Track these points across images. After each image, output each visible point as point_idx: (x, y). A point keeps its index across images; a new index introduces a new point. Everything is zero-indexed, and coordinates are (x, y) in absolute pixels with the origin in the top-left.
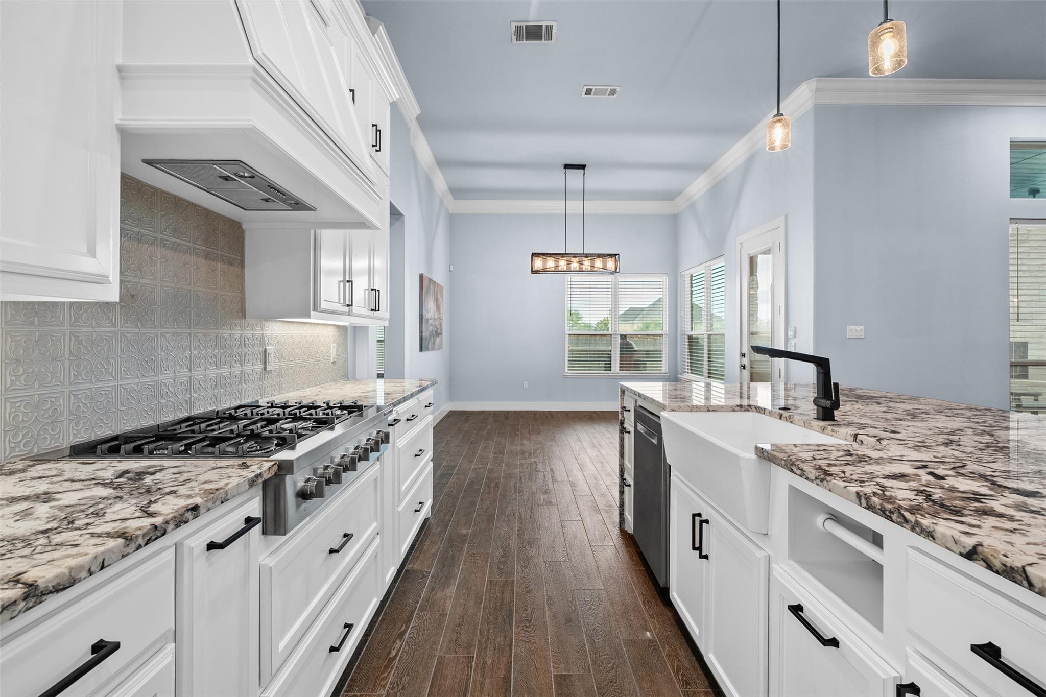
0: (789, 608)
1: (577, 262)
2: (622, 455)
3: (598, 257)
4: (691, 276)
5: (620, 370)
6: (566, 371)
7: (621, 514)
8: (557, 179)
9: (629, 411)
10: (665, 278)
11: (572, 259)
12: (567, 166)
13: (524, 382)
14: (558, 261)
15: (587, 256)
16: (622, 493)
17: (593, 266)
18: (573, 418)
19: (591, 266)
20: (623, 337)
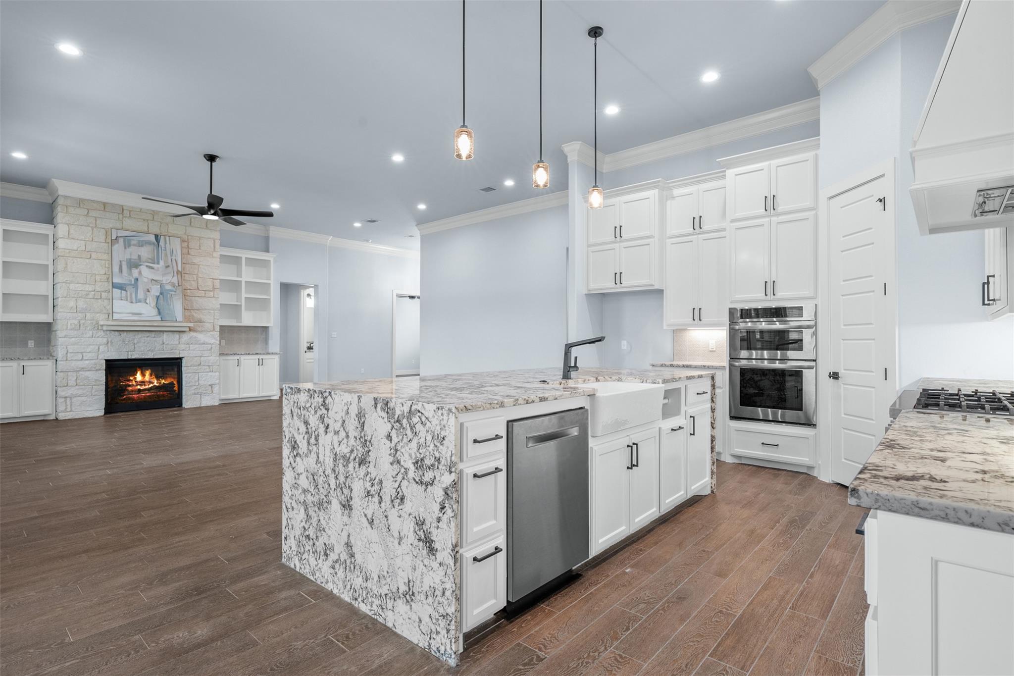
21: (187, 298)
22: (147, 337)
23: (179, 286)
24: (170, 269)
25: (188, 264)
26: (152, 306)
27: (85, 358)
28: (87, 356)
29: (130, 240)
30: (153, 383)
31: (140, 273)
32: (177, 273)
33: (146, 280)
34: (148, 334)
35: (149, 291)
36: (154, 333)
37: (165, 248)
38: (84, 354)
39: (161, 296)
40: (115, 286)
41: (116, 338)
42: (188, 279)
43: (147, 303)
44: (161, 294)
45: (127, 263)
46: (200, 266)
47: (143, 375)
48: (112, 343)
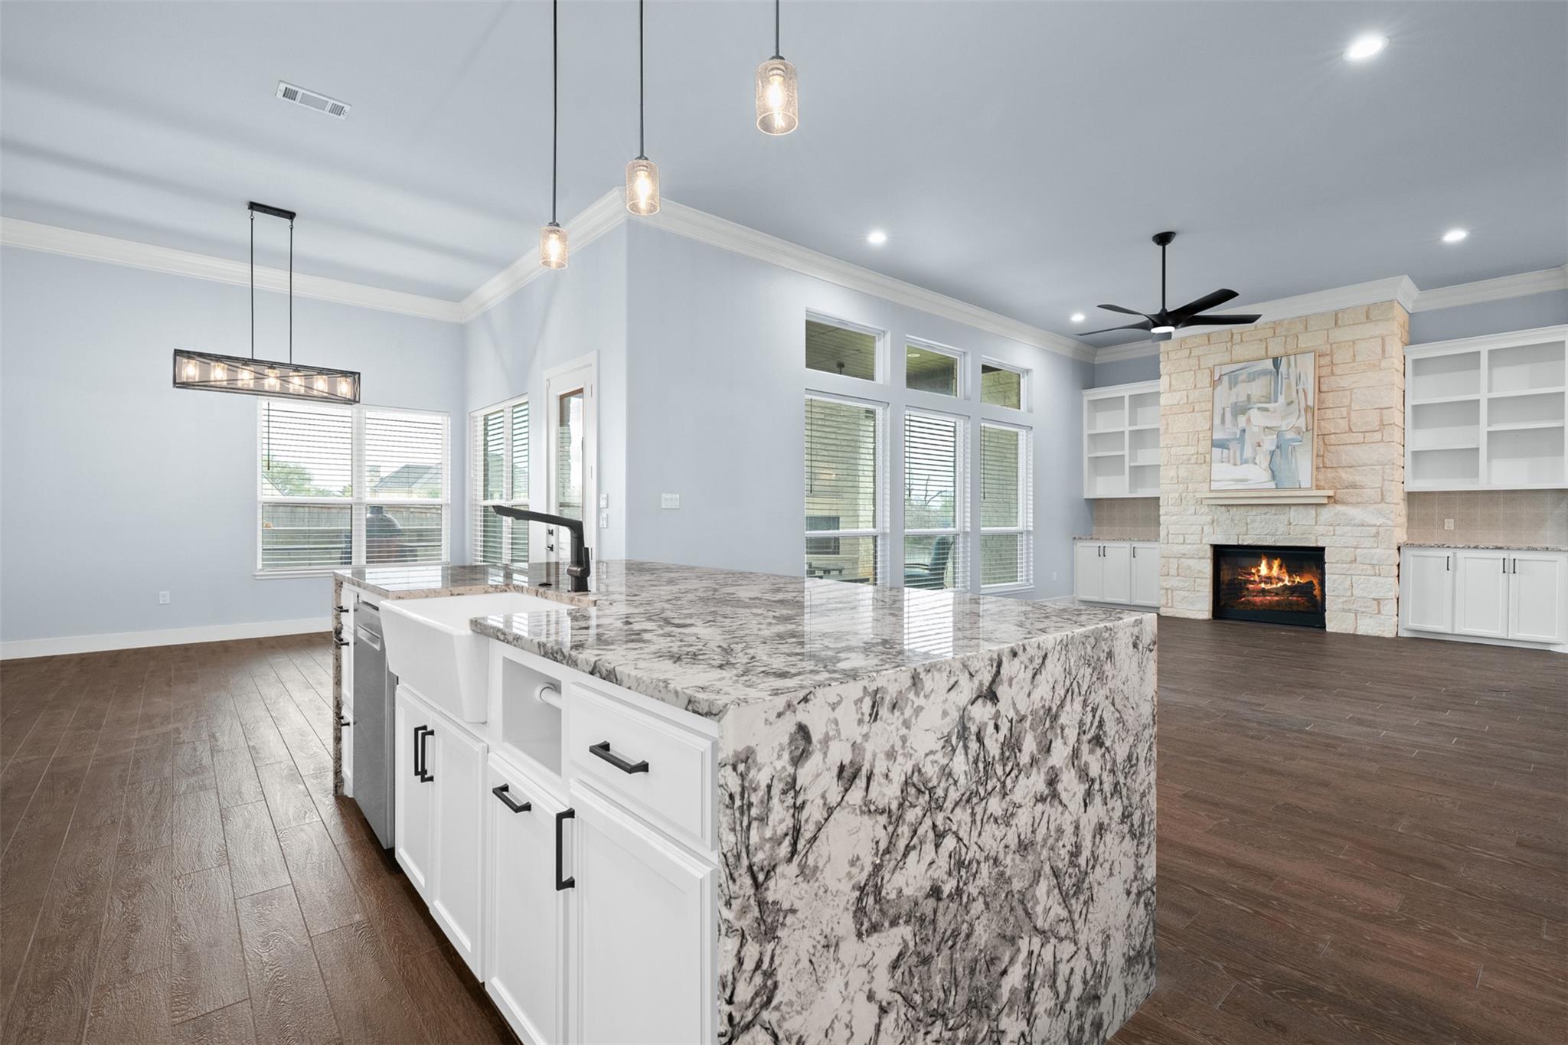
0: (494, 792)
1: (278, 378)
2: (338, 683)
3: (319, 374)
4: (486, 419)
5: (367, 562)
6: (259, 566)
7: (338, 772)
8: (237, 224)
9: (347, 611)
10: (445, 418)
11: (267, 371)
12: (253, 206)
13: (161, 593)
14: (236, 372)
15: (297, 368)
16: (338, 739)
17: (309, 387)
18: (273, 647)
19: (305, 387)
20: (377, 509)
21: (1329, 447)
22: (1265, 514)
23: (1307, 430)
24: (1295, 406)
25: (1332, 391)
26: (1263, 466)
27: (1187, 541)
28: (1190, 539)
29: (1237, 375)
30: (1283, 581)
31: (1249, 420)
32: (1306, 410)
33: (1256, 429)
34: (1266, 509)
35: (1259, 446)
36: (1274, 508)
37: (1288, 375)
38: (1186, 536)
39: (1277, 450)
40: (1215, 444)
41: (1222, 515)
42: (1332, 417)
43: (1256, 464)
44: (1278, 447)
45: (1232, 409)
46: (1355, 390)
47: (1270, 568)
48: (1218, 522)
